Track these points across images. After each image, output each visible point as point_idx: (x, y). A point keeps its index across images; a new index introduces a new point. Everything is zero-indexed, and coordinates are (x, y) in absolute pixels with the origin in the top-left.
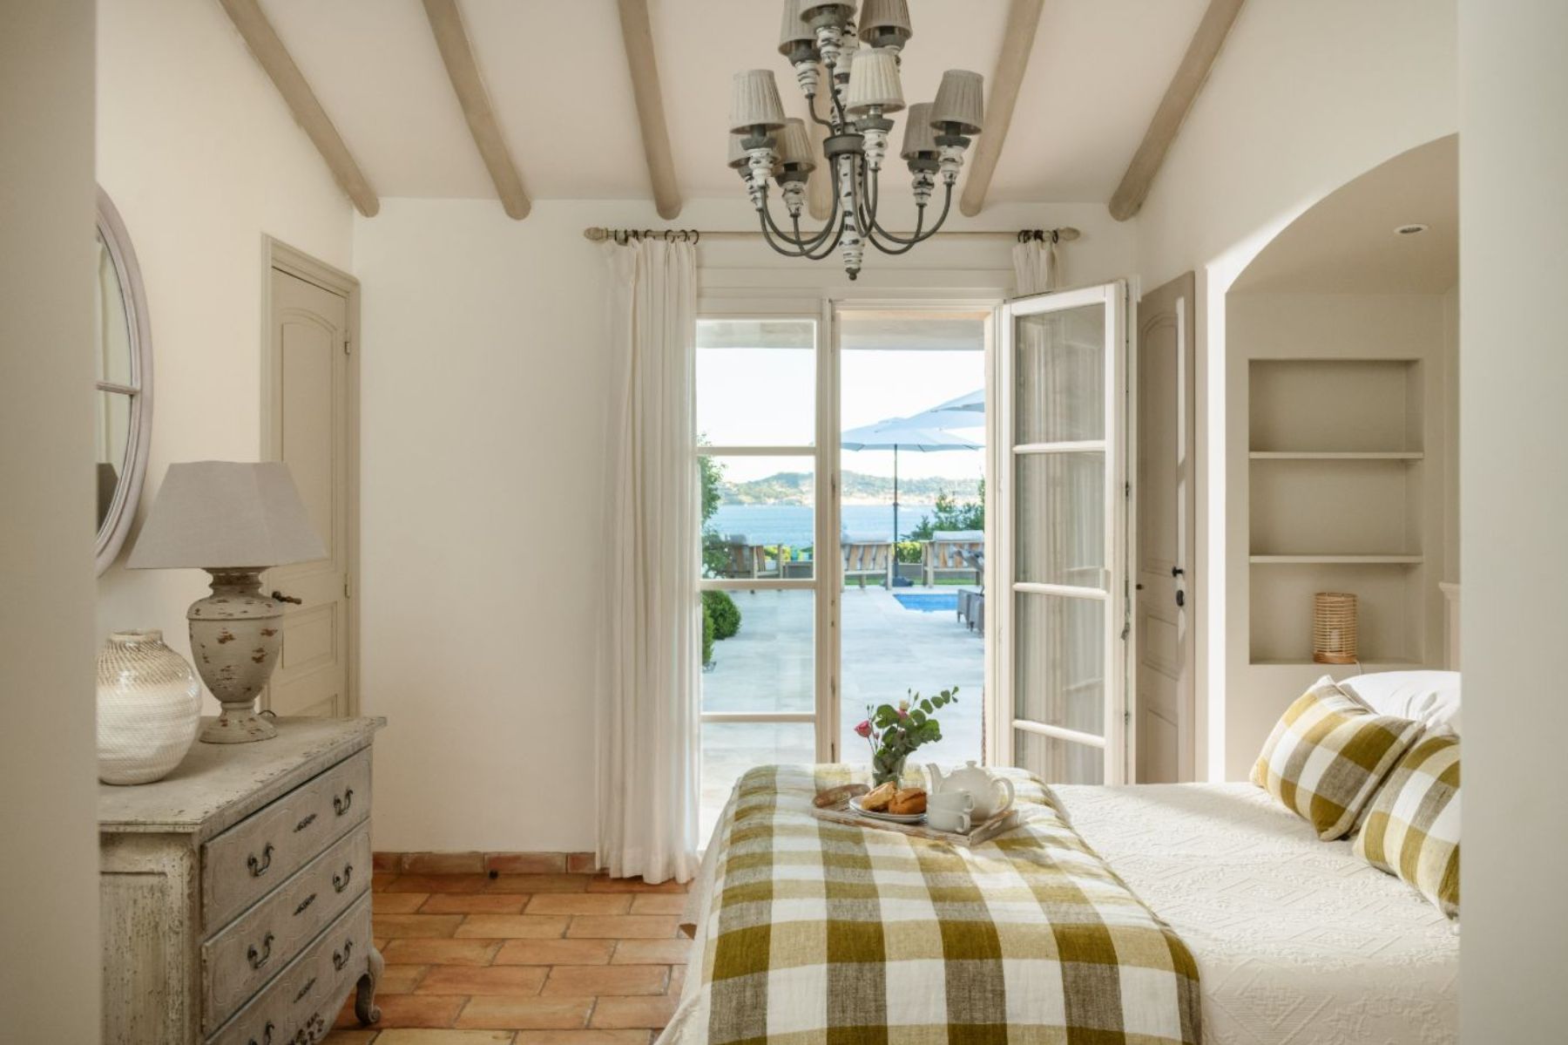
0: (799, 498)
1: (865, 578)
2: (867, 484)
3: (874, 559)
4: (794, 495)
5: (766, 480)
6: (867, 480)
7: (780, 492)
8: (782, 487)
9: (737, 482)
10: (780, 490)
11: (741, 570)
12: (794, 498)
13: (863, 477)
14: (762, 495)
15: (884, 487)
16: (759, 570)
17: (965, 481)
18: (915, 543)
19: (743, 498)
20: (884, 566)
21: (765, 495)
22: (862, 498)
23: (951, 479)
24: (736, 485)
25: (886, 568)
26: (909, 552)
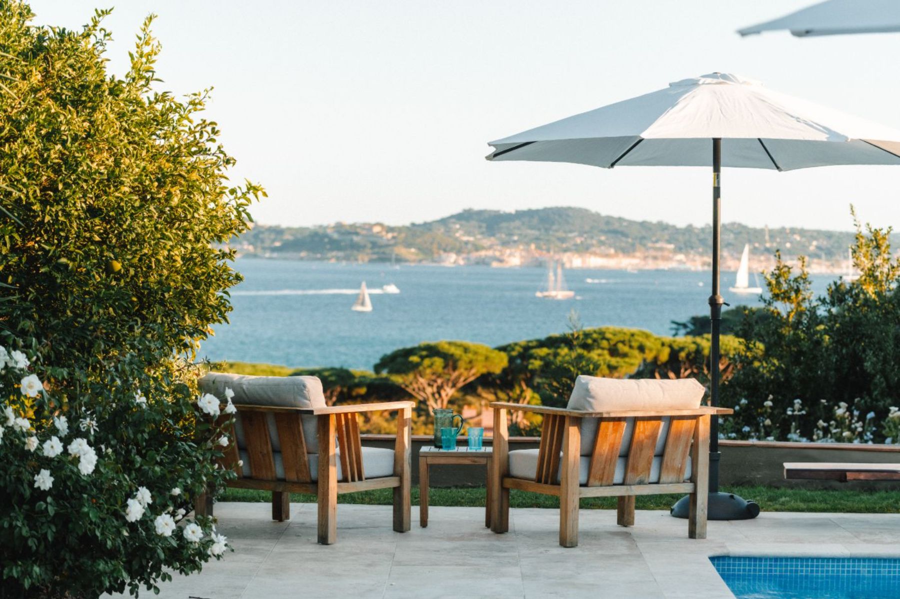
0: (497, 254)
1: (634, 500)
2: (615, 232)
3: (661, 455)
4: (490, 247)
5: (443, 221)
6: (616, 226)
7: (467, 243)
8: (468, 233)
9: (392, 224)
10: (465, 238)
11: (293, 476)
12: (490, 253)
13: (609, 220)
14: (435, 246)
15: (643, 238)
16: (344, 480)
17: (782, 231)
18: (698, 340)
19: (402, 251)
20: (687, 474)
21: (439, 248)
22: (607, 256)
23: (759, 226)
24: (390, 229)
25: (693, 479)
26: (688, 355)
